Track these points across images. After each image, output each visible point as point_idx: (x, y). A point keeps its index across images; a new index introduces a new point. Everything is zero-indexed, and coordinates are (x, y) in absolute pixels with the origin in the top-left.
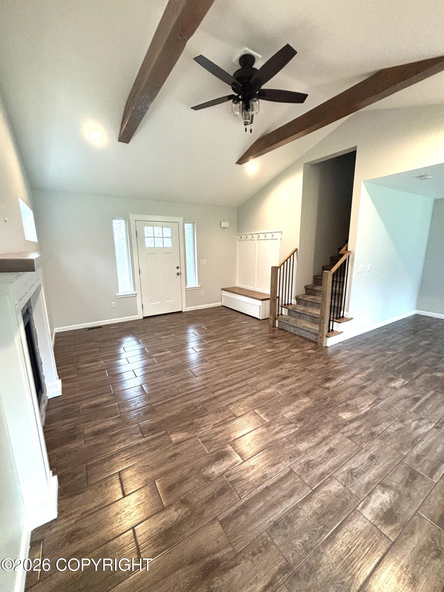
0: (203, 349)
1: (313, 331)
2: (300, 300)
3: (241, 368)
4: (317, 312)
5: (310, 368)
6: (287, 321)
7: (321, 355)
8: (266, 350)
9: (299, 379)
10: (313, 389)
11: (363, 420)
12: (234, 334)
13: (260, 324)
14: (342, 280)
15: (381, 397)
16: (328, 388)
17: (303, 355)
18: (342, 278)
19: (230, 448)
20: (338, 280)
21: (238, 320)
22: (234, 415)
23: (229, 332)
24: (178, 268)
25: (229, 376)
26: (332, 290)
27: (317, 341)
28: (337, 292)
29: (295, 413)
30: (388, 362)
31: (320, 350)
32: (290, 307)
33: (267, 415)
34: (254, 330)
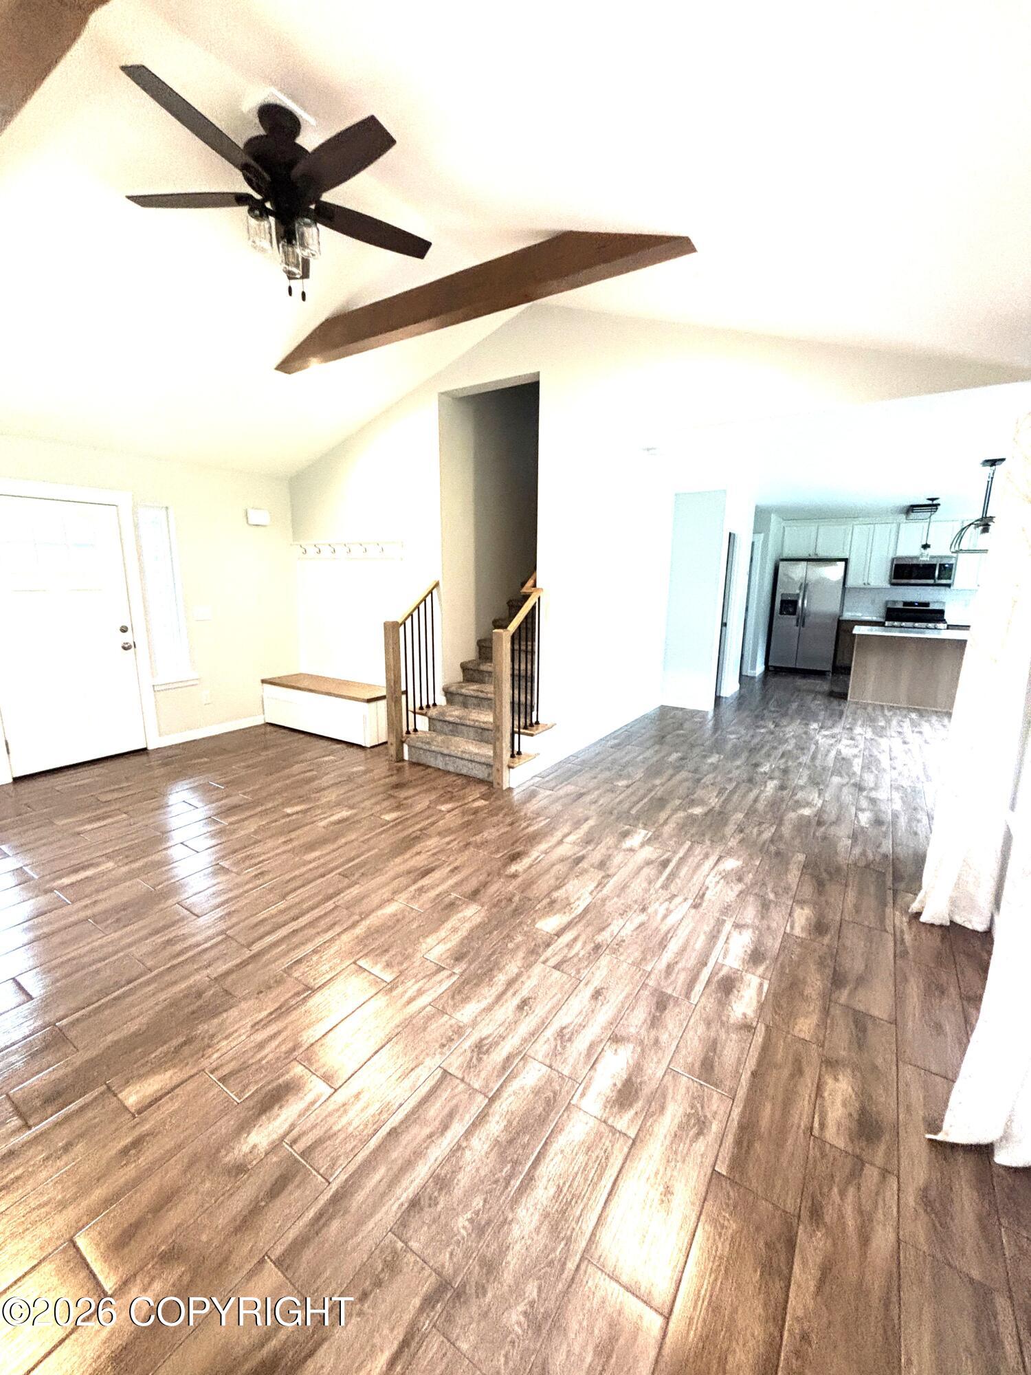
0: (214, 842)
1: (483, 760)
2: (451, 694)
3: (322, 870)
4: (486, 718)
5: (478, 838)
6: (428, 743)
7: (501, 808)
8: (383, 817)
9: (456, 868)
10: (485, 885)
11: (580, 926)
12: (301, 792)
13: (367, 759)
14: (529, 648)
15: (610, 872)
16: (514, 876)
17: (464, 813)
18: (529, 643)
19: (298, 1070)
20: (523, 648)
21: (308, 755)
22: (307, 988)
23: (286, 788)
24: (124, 630)
25: (288, 898)
26: (513, 668)
27: (491, 779)
28: (523, 673)
29: (449, 945)
30: (620, 802)
31: (497, 798)
32: (433, 712)
33: (389, 965)
34: (353, 773)
